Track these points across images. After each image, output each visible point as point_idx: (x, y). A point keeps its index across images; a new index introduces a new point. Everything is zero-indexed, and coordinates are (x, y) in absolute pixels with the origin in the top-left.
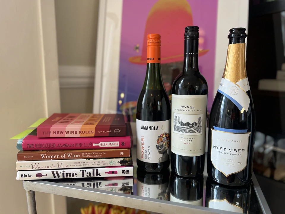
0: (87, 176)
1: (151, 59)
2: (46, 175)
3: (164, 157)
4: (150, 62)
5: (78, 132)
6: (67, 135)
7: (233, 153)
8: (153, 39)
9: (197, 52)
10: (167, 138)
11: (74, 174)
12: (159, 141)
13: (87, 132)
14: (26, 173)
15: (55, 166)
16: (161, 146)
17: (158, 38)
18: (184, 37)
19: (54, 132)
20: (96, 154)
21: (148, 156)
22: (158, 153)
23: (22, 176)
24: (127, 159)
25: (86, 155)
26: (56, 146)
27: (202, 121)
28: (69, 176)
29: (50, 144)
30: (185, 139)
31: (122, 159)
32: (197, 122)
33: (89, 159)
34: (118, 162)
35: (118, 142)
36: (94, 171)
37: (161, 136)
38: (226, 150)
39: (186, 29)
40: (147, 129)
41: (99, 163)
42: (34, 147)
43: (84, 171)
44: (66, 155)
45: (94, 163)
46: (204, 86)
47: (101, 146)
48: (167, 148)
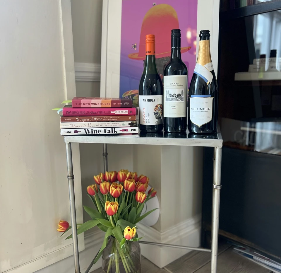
0: (108, 132)
1: (149, 52)
2: (81, 132)
3: (159, 121)
4: (148, 54)
5: (100, 104)
6: (92, 106)
7: (203, 110)
8: (150, 38)
9: (180, 47)
10: (161, 108)
11: (99, 131)
12: (156, 109)
13: (106, 104)
14: (67, 130)
15: (86, 126)
16: (157, 113)
17: (153, 37)
18: (171, 37)
19: (84, 103)
20: (114, 118)
21: (148, 120)
22: (155, 118)
23: (64, 132)
24: (134, 122)
25: (107, 119)
26: (86, 112)
27: (184, 93)
28: (96, 133)
29: (82, 112)
30: (173, 106)
31: (130, 122)
32: (181, 94)
33: (109, 122)
34: (128, 124)
35: (128, 111)
36: (112, 129)
37: (157, 106)
38: (198, 109)
39: (172, 31)
40: (147, 101)
41: (115, 124)
42: (71, 113)
43: (106, 129)
44: (93, 119)
45: (112, 124)
46: (185, 69)
47: (116, 113)
48: (161, 115)
